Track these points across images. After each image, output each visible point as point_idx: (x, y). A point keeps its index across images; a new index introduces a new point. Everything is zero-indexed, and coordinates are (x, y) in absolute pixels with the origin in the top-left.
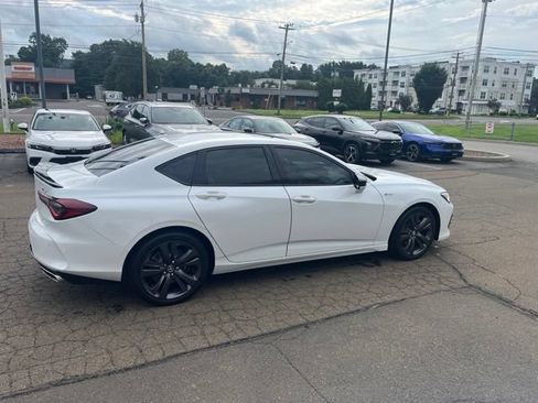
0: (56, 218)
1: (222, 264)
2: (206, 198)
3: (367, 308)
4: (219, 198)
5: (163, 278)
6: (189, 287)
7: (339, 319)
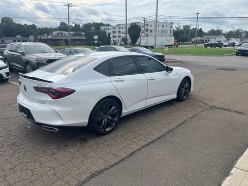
0: (53, 99)
1: (125, 111)
2: (117, 81)
3: (186, 121)
4: (122, 81)
5: (104, 121)
6: (114, 124)
7: (181, 126)
